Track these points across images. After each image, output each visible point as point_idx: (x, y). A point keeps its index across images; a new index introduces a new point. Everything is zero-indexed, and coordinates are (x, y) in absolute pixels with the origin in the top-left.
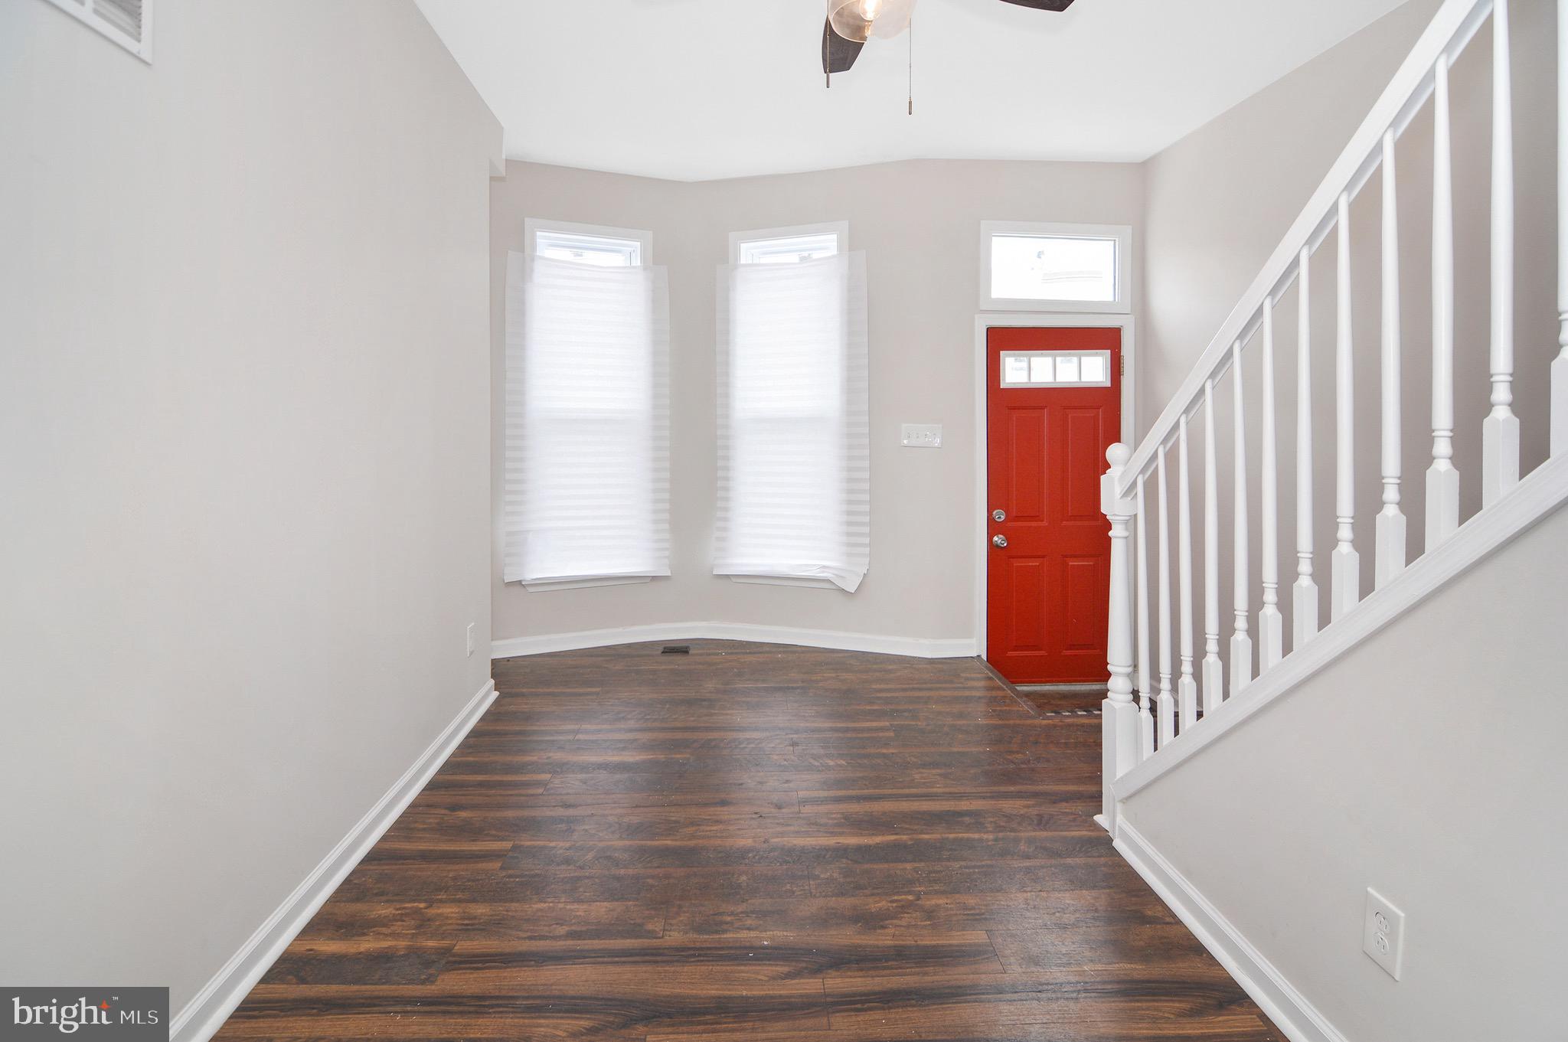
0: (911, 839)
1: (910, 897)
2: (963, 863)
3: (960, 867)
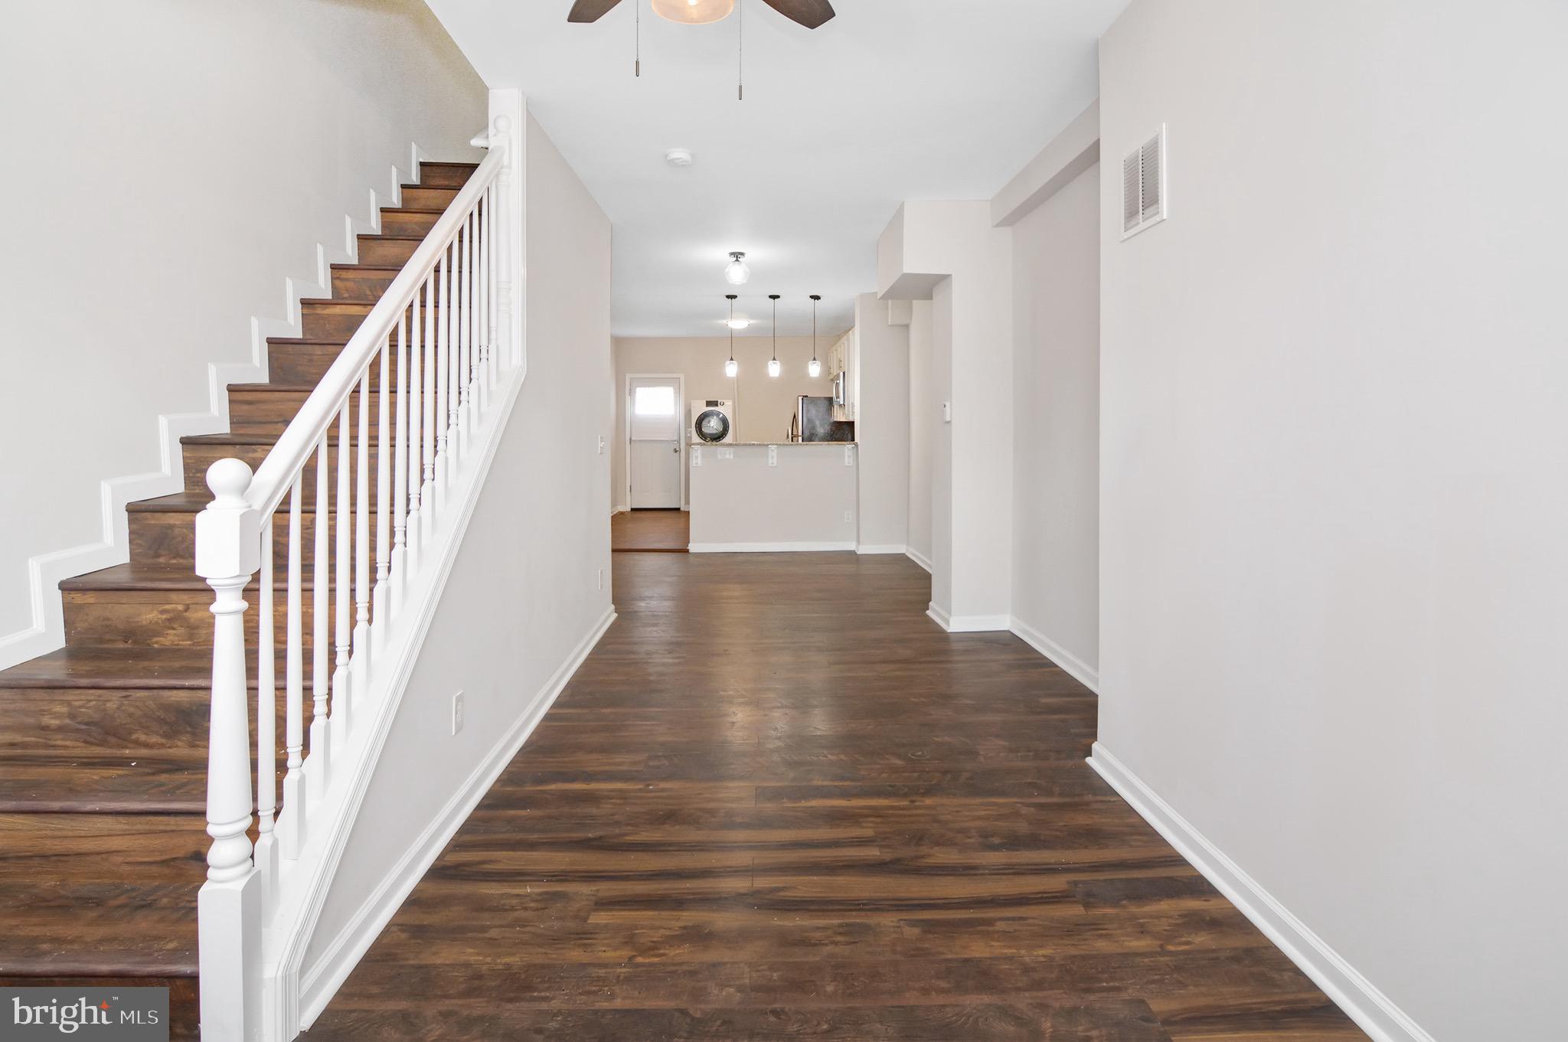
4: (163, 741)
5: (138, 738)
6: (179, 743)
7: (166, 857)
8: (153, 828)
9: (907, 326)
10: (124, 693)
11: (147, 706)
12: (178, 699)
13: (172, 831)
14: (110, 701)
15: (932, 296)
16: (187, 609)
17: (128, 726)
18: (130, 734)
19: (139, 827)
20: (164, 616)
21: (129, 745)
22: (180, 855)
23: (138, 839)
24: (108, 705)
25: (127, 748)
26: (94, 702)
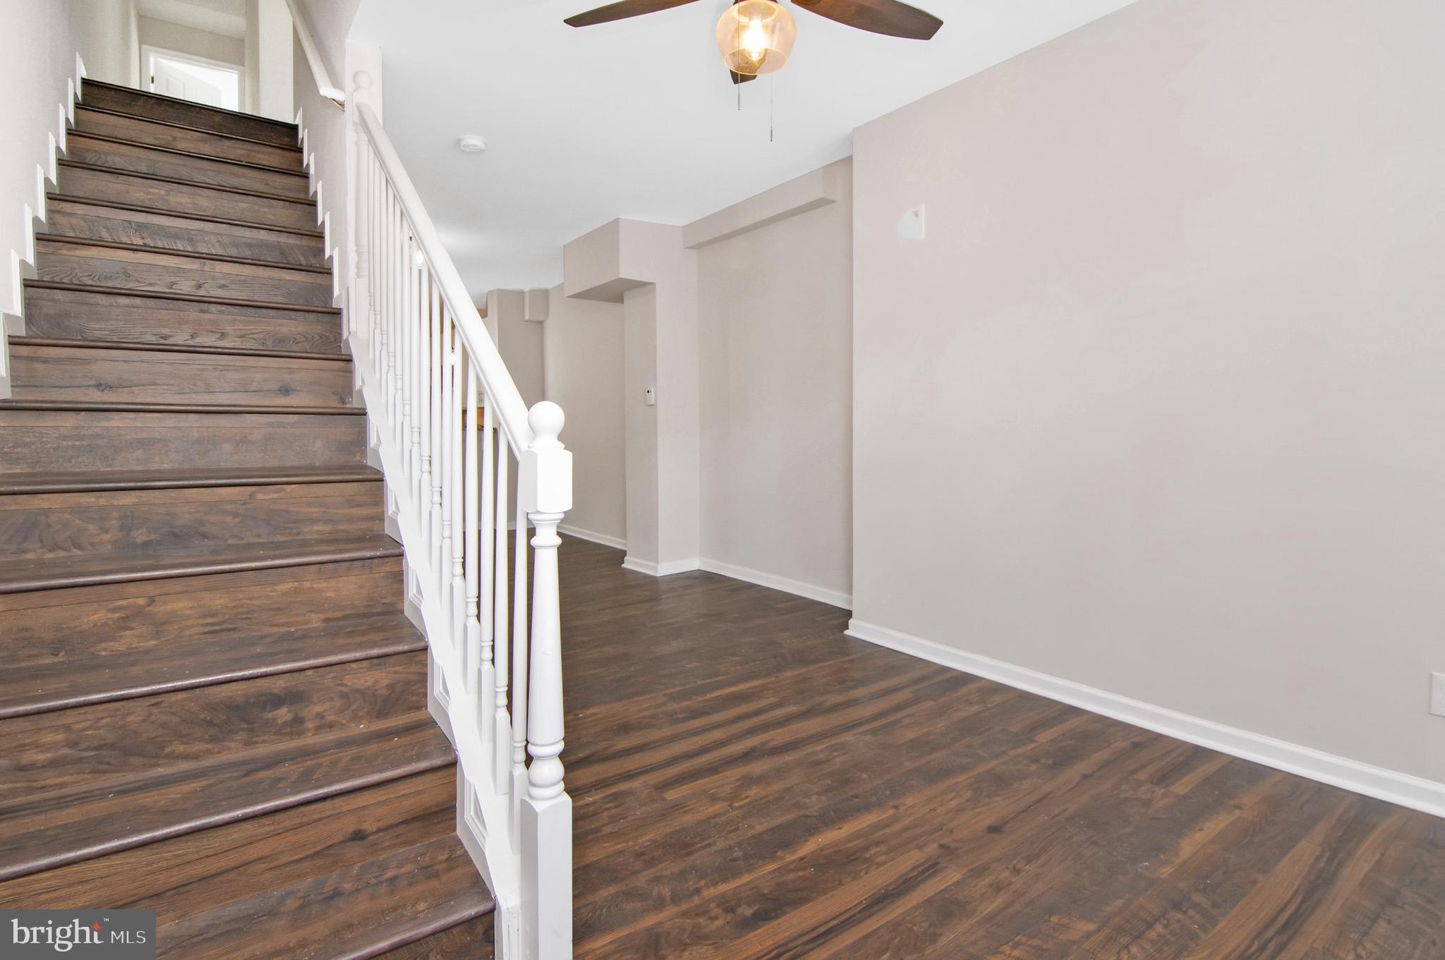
0: (781, 858)
1: (736, 804)
2: (714, 848)
3: (714, 843)
4: (209, 746)
5: (174, 751)
6: (232, 745)
7: (320, 848)
8: (305, 819)
9: (541, 323)
10: (153, 700)
11: (188, 711)
12: (230, 694)
13: (330, 816)
14: (133, 713)
15: (623, 299)
16: (152, 601)
17: (159, 739)
18: (162, 748)
19: (287, 823)
20: (117, 615)
21: (161, 762)
22: (336, 841)
23: (286, 837)
24: (130, 719)
25: (158, 765)
26: (108, 719)
